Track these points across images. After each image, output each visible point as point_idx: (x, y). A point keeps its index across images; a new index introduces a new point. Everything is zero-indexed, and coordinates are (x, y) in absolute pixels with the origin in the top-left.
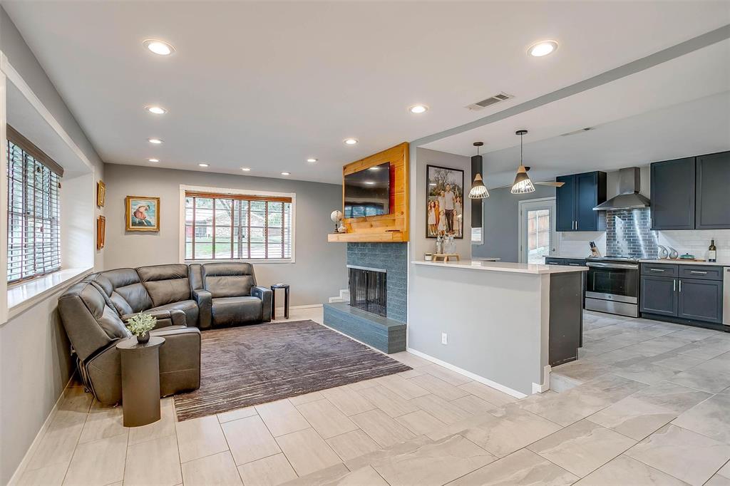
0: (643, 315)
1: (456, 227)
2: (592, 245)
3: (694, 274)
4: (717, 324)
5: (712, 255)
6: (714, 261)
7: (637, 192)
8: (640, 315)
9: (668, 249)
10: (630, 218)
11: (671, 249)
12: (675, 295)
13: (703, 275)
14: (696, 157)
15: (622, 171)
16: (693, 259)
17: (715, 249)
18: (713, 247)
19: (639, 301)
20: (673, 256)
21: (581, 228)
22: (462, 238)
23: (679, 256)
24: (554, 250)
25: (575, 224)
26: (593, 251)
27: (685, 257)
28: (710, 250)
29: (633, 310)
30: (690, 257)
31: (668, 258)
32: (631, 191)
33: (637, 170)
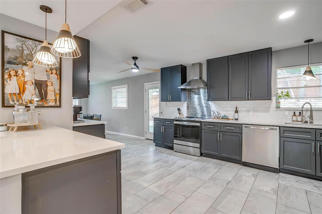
0: (203, 155)
1: (51, 96)
2: (179, 110)
3: (228, 129)
4: (239, 160)
5: (236, 116)
6: (237, 119)
7: (201, 78)
8: (201, 155)
9: (216, 112)
10: (199, 94)
11: (217, 112)
12: (219, 142)
13: (232, 130)
14: (228, 56)
15: (193, 65)
16: (228, 119)
17: (237, 113)
18: (237, 111)
19: (201, 146)
20: (218, 117)
21: (173, 100)
22: (60, 106)
23: (221, 117)
24: (162, 113)
25: (169, 97)
26: (180, 113)
27: (224, 117)
28: (235, 113)
29: (198, 151)
30: (226, 118)
31: (216, 118)
32: (198, 77)
33: (200, 65)
